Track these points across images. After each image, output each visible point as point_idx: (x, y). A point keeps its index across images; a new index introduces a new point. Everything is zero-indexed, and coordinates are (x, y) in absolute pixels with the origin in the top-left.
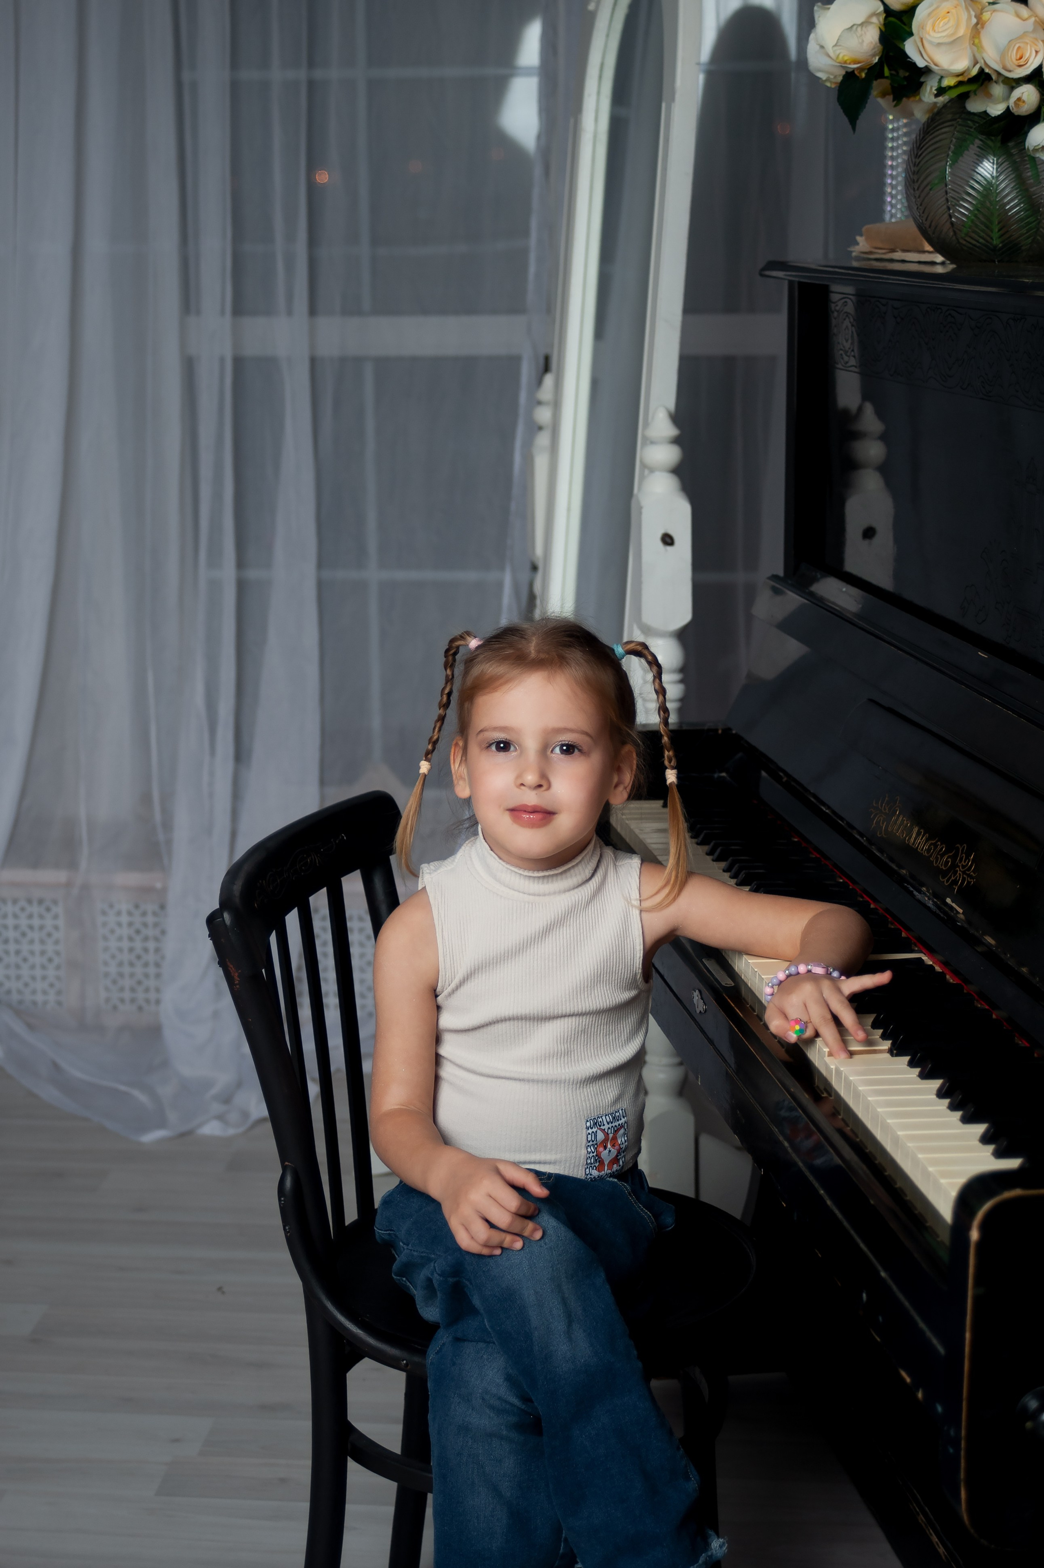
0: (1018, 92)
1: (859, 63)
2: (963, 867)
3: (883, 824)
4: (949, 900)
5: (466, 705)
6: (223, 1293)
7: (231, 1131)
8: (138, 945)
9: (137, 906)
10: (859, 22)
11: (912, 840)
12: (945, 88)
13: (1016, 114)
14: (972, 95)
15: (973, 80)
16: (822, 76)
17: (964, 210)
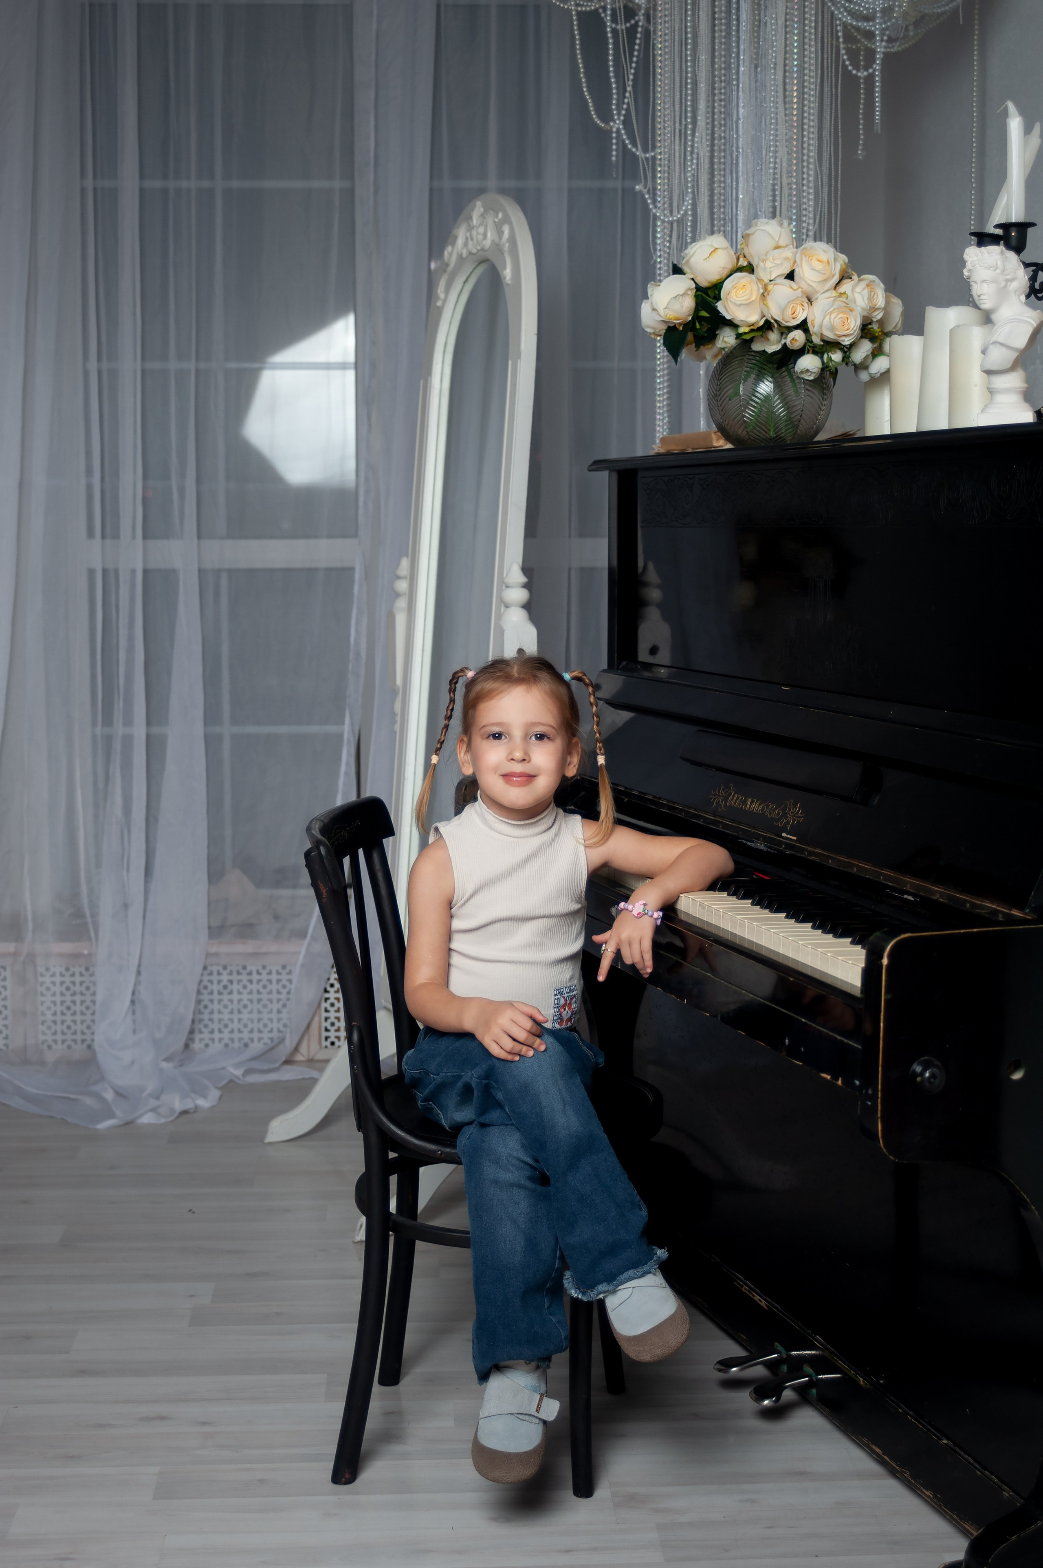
0: (791, 335)
1: (679, 320)
2: (792, 813)
3: (722, 802)
4: (784, 835)
5: (470, 712)
6: (193, 1213)
7: (163, 1120)
8: (68, 998)
9: (67, 969)
10: (681, 293)
11: (748, 807)
12: (742, 334)
13: (791, 348)
14: (755, 340)
15: (760, 329)
16: (649, 330)
17: (749, 414)
